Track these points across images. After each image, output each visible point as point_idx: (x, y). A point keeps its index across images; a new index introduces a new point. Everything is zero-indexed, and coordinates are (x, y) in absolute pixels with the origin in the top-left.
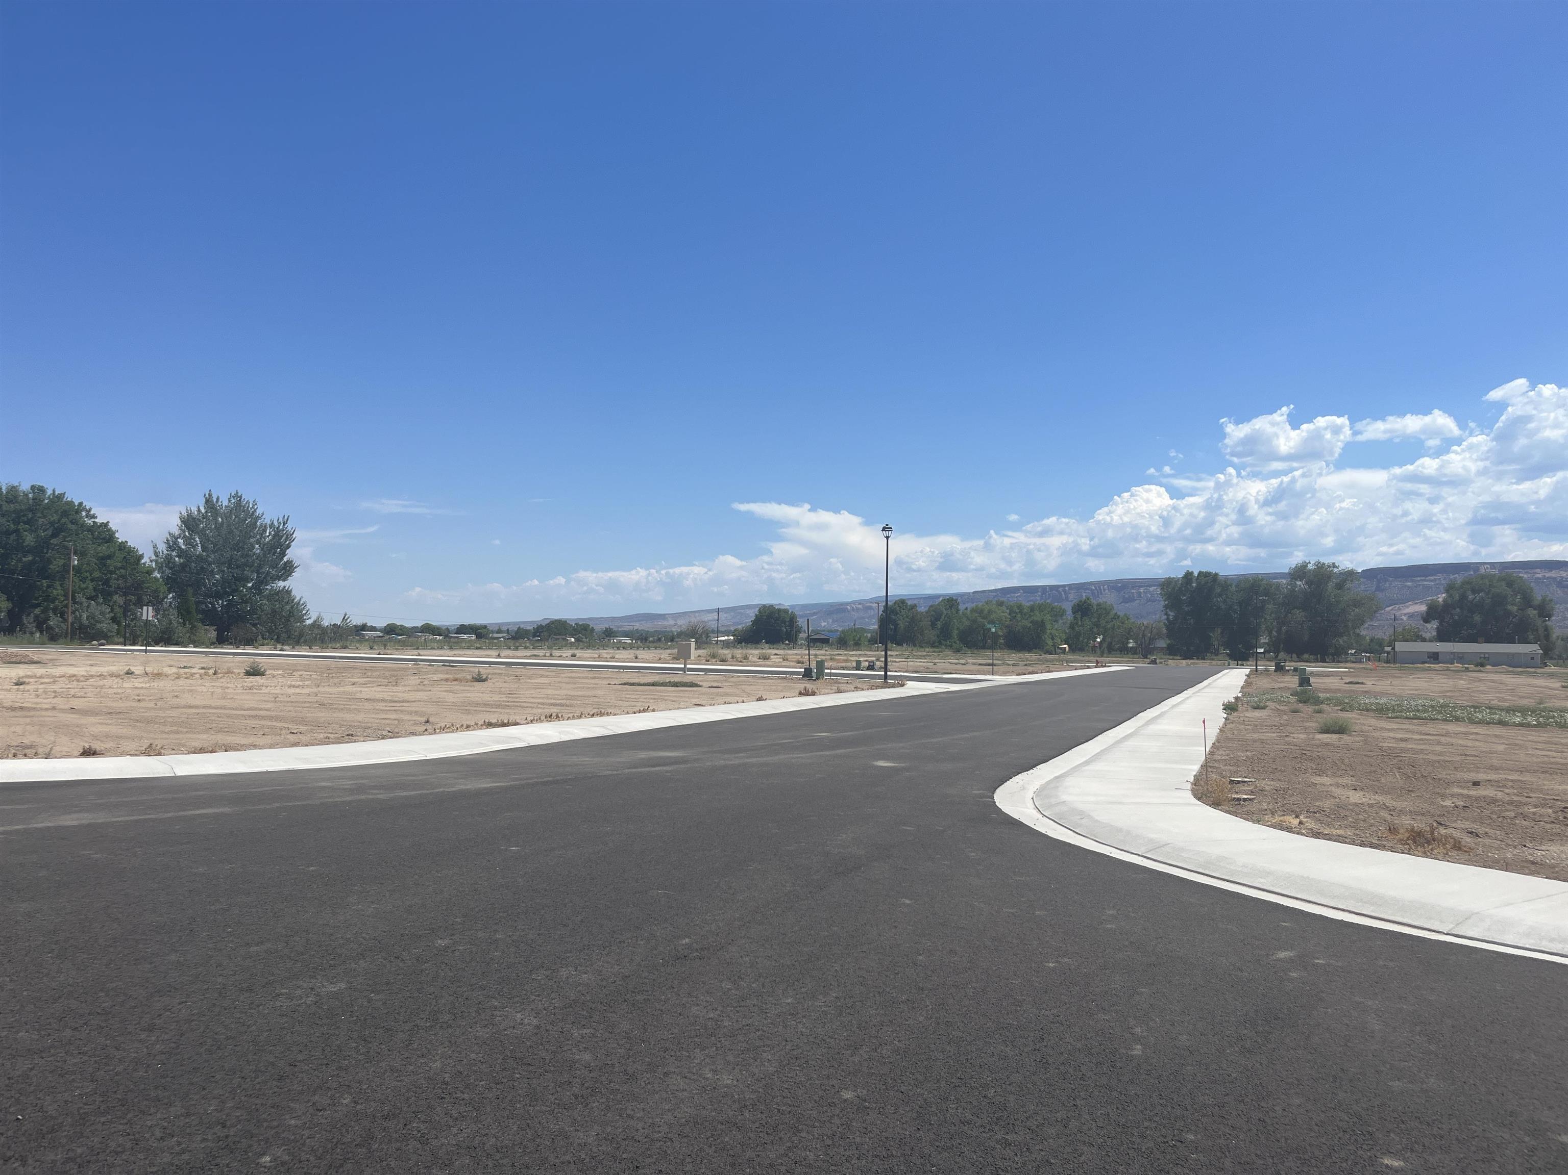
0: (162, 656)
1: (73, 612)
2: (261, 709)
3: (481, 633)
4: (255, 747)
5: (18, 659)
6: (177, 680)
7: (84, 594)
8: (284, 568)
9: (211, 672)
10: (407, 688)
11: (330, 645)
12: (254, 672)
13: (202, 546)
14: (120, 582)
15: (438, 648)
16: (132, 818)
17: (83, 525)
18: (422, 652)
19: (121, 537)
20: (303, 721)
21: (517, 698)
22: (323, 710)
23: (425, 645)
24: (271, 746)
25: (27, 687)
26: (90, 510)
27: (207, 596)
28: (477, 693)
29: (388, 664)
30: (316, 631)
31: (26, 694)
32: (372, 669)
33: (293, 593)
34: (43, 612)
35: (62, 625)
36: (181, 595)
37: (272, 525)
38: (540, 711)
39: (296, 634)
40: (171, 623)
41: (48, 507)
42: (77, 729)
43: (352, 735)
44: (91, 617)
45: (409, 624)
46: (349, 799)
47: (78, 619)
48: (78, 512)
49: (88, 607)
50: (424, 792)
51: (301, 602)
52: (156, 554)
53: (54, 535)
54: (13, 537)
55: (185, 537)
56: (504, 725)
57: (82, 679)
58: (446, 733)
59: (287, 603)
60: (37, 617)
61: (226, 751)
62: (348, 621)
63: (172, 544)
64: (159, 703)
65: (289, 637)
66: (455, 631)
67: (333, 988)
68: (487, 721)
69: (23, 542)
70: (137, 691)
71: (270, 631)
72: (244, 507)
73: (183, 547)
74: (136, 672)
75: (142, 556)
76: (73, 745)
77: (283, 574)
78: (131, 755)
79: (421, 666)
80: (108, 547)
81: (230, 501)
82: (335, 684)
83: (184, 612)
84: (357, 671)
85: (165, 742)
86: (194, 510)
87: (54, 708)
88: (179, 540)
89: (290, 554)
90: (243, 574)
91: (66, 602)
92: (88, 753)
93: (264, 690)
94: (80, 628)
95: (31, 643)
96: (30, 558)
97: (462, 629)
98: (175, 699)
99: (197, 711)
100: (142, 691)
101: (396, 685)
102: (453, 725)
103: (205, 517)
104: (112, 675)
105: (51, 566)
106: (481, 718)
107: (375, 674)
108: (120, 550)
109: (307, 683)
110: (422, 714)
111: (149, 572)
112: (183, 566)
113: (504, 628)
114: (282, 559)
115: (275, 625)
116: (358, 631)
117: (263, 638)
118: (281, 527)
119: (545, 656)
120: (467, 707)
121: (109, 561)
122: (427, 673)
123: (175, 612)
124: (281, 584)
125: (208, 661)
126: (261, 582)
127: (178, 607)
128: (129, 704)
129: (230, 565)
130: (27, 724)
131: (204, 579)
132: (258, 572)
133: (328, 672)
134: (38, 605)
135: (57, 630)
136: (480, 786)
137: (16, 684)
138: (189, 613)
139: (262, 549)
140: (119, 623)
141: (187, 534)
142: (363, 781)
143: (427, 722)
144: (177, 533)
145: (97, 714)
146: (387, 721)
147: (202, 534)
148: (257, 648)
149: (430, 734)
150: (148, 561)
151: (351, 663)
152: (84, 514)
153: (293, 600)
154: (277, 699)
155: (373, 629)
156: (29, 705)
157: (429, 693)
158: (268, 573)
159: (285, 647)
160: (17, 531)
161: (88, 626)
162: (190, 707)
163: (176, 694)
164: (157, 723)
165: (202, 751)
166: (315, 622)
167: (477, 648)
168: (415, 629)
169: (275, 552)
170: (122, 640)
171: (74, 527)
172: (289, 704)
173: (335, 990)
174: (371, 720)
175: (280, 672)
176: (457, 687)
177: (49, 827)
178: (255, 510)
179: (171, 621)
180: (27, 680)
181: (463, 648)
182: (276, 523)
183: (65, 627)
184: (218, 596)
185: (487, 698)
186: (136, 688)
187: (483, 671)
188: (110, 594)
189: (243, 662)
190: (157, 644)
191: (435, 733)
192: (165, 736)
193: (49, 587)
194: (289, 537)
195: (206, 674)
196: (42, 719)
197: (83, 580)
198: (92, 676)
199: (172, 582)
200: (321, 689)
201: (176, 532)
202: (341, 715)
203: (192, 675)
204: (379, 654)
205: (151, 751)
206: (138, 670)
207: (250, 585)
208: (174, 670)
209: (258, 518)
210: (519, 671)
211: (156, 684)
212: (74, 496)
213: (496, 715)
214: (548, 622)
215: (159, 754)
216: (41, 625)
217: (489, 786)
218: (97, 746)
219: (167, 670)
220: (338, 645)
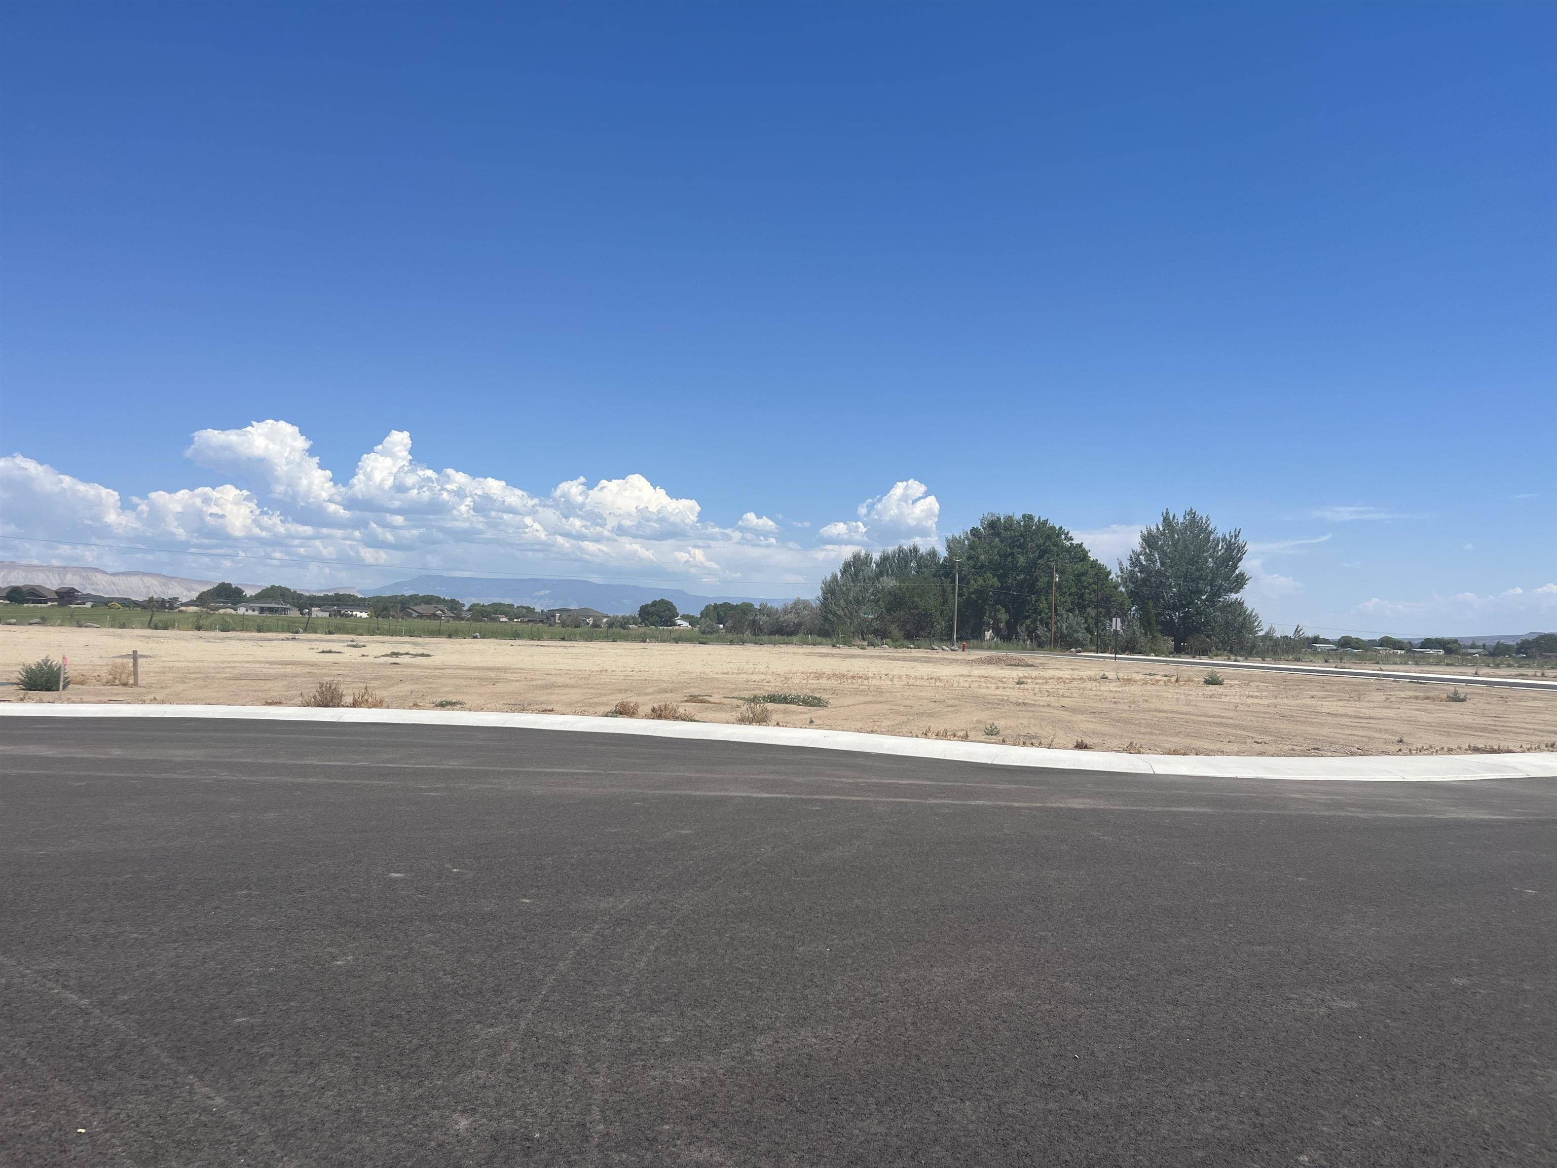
0: (1129, 664)
1: (1055, 623)
2: (1223, 717)
3: (1451, 649)
4: (1223, 753)
5: (1016, 662)
6: (1144, 686)
7: (1063, 607)
8: (1236, 581)
9: (1173, 679)
10: (1372, 705)
11: (1283, 657)
12: (1213, 681)
13: (1161, 562)
14: (1092, 596)
15: (1401, 663)
16: (1127, 808)
17: (1063, 546)
18: (1384, 667)
19: (1092, 556)
20: (1265, 731)
21: (1505, 722)
22: (1285, 721)
23: (1386, 660)
24: (1238, 754)
25: (1026, 686)
26: (1068, 533)
27: (1165, 608)
28: (1454, 713)
29: (1347, 678)
30: (1268, 643)
31: (1026, 692)
32: (1330, 683)
33: (1245, 605)
34: (1032, 622)
35: (1047, 634)
36: (1142, 608)
37: (1224, 539)
38: (1538, 738)
39: (1248, 645)
40: (1134, 633)
41: (1035, 533)
42: (1069, 725)
43: (1318, 749)
44: (1070, 627)
45: (1365, 637)
46: (1327, 813)
47: (1059, 629)
48: (1059, 535)
49: (1067, 618)
50: (1409, 816)
51: (1253, 614)
52: (1121, 570)
53: (1040, 557)
54: (1010, 559)
55: (1146, 553)
56: (1493, 751)
57: (1067, 681)
58: (1424, 755)
59: (1240, 615)
60: (1028, 626)
61: (1197, 755)
62: (1301, 633)
63: (1135, 561)
64: (1133, 706)
65: (1241, 648)
66: (1419, 645)
67: (1347, 1005)
68: (1472, 745)
69: (1017, 563)
70: (1112, 695)
71: (1224, 642)
72: (1198, 523)
73: (1144, 563)
74: (1110, 677)
75: (1109, 573)
76: (1068, 738)
77: (1235, 586)
78: (1116, 751)
79: (1384, 682)
80: (1082, 566)
81: (1185, 518)
82: (1293, 696)
83: (1146, 623)
84: (1314, 684)
85: (1142, 742)
86: (1154, 528)
87: (1049, 705)
88: (1141, 557)
89: (1244, 566)
90: (1197, 587)
91: (1050, 614)
92: (1081, 746)
93: (1224, 699)
94: (1061, 637)
95: (1024, 649)
96: (1022, 577)
97: (1428, 643)
98: (1145, 703)
99: (1166, 715)
100: (1117, 695)
101: (1359, 700)
102: (1431, 747)
103: (1163, 534)
104: (1090, 679)
105: (1038, 583)
106: (1465, 742)
107: (1334, 688)
108: (1092, 567)
109: (1264, 694)
110: (1394, 733)
111: (1116, 587)
112: (1144, 581)
113: (1480, 643)
114: (1234, 571)
115: (1228, 637)
116: (1310, 643)
117: (1217, 649)
118: (1233, 541)
119: (1535, 676)
120: (1446, 729)
121: (1083, 578)
122: (1392, 689)
123: (1138, 623)
124: (1233, 596)
125: (1170, 669)
126: (1215, 594)
127: (1140, 619)
128: (1106, 705)
129: (1185, 578)
130: (1031, 718)
131: (1162, 592)
132: (1211, 585)
133: (1284, 683)
134: (1029, 617)
135: (1043, 638)
136: (1475, 816)
137: (1018, 684)
138: (1150, 624)
139: (1215, 563)
140: (1091, 633)
141: (1147, 551)
142: (1338, 797)
143: (1401, 741)
144: (1139, 551)
145: (1083, 712)
146: (1355, 738)
147: (1161, 550)
148: (1211, 658)
149: (1405, 754)
150: (1115, 576)
151: (1308, 676)
152: (1063, 537)
153: (1245, 611)
154: (1238, 708)
155: (1326, 641)
156: (1029, 702)
157: (1398, 710)
158: (1221, 585)
159: (1239, 658)
160: (1012, 554)
161: (1067, 636)
162: (1159, 711)
163: (1146, 698)
164: (1133, 724)
165: (1175, 752)
166: (1267, 633)
167: (1448, 665)
168: (1372, 643)
169: (1228, 565)
170: (1094, 648)
171: (1055, 549)
172: (1250, 714)
173: (1347, 1006)
174: (1336, 735)
175: (1237, 682)
176: (1429, 707)
177: (1061, 808)
178: (1208, 525)
179: (1134, 631)
180: (1025, 680)
181: (1431, 664)
182: (1228, 537)
183: (1049, 636)
184: (1175, 608)
185: (1468, 720)
186: (1111, 691)
187: (1460, 690)
188: (1084, 607)
189: (1202, 671)
190: (1123, 652)
191: (1411, 754)
192: (1141, 736)
193: (1036, 601)
194: (1241, 550)
195: (1169, 681)
196: (1041, 714)
197: (1063, 595)
198: (1074, 679)
199: (1134, 595)
200: (1278, 700)
201: (1138, 549)
202: (1303, 728)
203: (1158, 681)
204: (1336, 667)
205: (1131, 749)
206: (1111, 675)
207: (1204, 597)
208: (1141, 676)
209: (1211, 533)
210: (1505, 691)
211: (1127, 688)
212: (1055, 522)
213: (1481, 740)
214: (1535, 636)
215: (1139, 752)
216: (1032, 634)
217: (1487, 817)
218: (1087, 741)
219: (1135, 676)
220: (1291, 657)
